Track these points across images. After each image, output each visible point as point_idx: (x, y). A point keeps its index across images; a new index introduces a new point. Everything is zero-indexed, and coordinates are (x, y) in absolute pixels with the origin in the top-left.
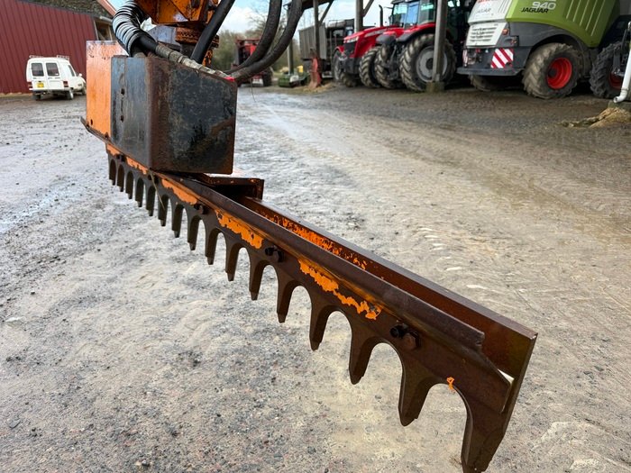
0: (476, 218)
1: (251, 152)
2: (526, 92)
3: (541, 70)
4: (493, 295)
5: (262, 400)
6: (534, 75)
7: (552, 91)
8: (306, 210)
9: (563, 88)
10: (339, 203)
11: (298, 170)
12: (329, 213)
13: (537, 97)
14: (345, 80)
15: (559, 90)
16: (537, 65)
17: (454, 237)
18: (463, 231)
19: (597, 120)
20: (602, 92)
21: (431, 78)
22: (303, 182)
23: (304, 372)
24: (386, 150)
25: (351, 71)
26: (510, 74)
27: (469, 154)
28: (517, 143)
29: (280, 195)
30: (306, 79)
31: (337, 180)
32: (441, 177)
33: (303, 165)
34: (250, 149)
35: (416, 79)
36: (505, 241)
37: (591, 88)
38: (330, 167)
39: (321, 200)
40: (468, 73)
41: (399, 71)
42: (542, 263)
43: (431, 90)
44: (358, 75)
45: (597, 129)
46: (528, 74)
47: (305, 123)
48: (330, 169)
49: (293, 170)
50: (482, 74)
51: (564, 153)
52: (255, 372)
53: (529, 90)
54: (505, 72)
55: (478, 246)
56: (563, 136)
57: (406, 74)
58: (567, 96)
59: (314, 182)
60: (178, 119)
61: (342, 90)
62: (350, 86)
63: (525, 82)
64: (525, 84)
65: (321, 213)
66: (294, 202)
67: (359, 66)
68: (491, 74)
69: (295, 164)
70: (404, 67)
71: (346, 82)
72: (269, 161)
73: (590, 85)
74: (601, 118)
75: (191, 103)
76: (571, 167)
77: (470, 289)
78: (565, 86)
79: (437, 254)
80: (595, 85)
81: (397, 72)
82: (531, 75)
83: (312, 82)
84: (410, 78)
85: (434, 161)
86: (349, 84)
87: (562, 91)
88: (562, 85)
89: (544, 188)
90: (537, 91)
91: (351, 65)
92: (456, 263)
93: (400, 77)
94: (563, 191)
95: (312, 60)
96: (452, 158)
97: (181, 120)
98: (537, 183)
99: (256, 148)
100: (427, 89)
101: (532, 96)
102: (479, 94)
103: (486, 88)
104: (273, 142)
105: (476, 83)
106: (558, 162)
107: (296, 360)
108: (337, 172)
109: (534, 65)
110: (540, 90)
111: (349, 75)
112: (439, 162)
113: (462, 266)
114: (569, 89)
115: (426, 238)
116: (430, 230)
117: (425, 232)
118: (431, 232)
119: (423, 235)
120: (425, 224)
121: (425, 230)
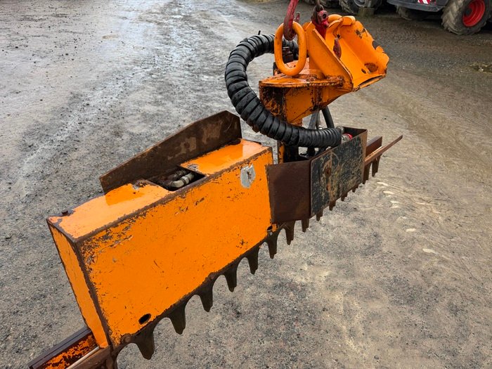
0: (420, 175)
2: (443, 27)
3: (460, 9)
4: (443, 261)
5: (294, 354)
6: (453, 14)
7: (464, 28)
9: (474, 26)
13: (451, 32)
15: (470, 27)
16: (457, 4)
17: (406, 194)
18: (412, 189)
21: (363, 3)
23: (320, 330)
26: (433, 10)
27: (403, 97)
28: (440, 87)
35: (351, 3)
36: (445, 203)
42: (476, 230)
43: (362, 15)
46: (448, 11)
50: (409, 7)
51: (479, 103)
52: (283, 327)
53: (446, 26)
54: (430, 8)
55: (426, 206)
56: (476, 82)
58: (476, 33)
63: (444, 18)
64: (444, 20)
68: (417, 8)
76: (486, 121)
77: (425, 254)
78: (476, 25)
79: (396, 214)
82: (450, 13)
85: (377, 103)
87: (473, 29)
88: (473, 24)
89: (468, 145)
90: (452, 27)
92: (411, 224)
94: (483, 149)
98: (461, 138)
100: (359, 14)
101: (447, 30)
105: (401, 12)
106: (475, 114)
107: (311, 317)
109: (454, 4)
110: (455, 27)
113: (416, 228)
114: (478, 28)
115: (384, 194)
116: (386, 185)
117: (383, 187)
118: (388, 187)
119: (382, 190)
120: (381, 178)
121: (382, 185)
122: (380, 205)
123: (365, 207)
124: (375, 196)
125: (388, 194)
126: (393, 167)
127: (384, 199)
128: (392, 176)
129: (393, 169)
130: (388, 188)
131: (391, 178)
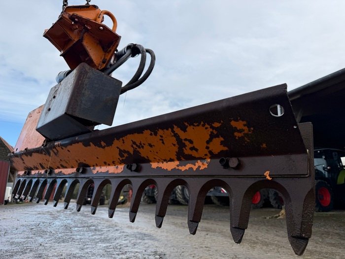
0: (232, 252)
1: (91, 228)
8: (127, 251)
10: (148, 247)
11: (120, 234)
12: (142, 252)
14: (147, 200)
15: (257, 204)
19: (279, 216)
20: (277, 206)
22: (124, 239)
24: (173, 226)
25: (150, 195)
29: (109, 244)
30: (124, 201)
31: (145, 238)
32: (207, 236)
33: (123, 232)
34: (90, 226)
35: (184, 198)
37: (272, 203)
38: (141, 233)
39: (136, 246)
40: (211, 195)
41: (176, 194)
44: (154, 197)
45: (281, 219)
47: (124, 217)
48: (141, 234)
49: (117, 234)
57: (179, 195)
58: (261, 208)
59: (131, 239)
60: (88, 92)
61: (145, 205)
62: (149, 203)
65: (136, 252)
66: (119, 247)
67: (154, 192)
68: (222, 195)
69: (119, 232)
70: (178, 192)
71: (147, 201)
72: (102, 231)
73: (270, 202)
74: (281, 215)
75: (97, 86)
76: (275, 232)
78: (259, 202)
80: (273, 202)
81: (174, 195)
83: (128, 203)
84: (181, 197)
85: (202, 230)
86: (149, 202)
88: (257, 202)
91: (150, 192)
93: (176, 198)
94: (276, 241)
95: (129, 191)
96: (211, 229)
97: (89, 93)
99: (94, 226)
102: (218, 207)
103: (220, 204)
104: (104, 224)
105: (215, 201)
106: (267, 230)
108: (145, 235)
111: (149, 197)
112: (204, 231)
114: (261, 205)
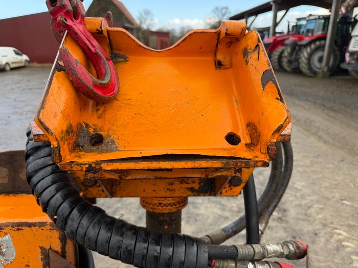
21: (321, 69)
35: (310, 68)
40: (348, 68)
41: (299, 63)
43: (320, 76)
57: (304, 65)
70: (302, 61)
84: (306, 68)
93: (299, 67)
115: (343, 246)
116: (345, 234)
117: (340, 237)
118: (347, 237)
119: (340, 241)
120: (340, 225)
121: (340, 234)
122: (337, 260)
123: (320, 262)
124: (332, 248)
125: (347, 247)
126: (352, 213)
127: (343, 253)
128: (352, 223)
129: (352, 216)
130: (347, 239)
131: (350, 226)
